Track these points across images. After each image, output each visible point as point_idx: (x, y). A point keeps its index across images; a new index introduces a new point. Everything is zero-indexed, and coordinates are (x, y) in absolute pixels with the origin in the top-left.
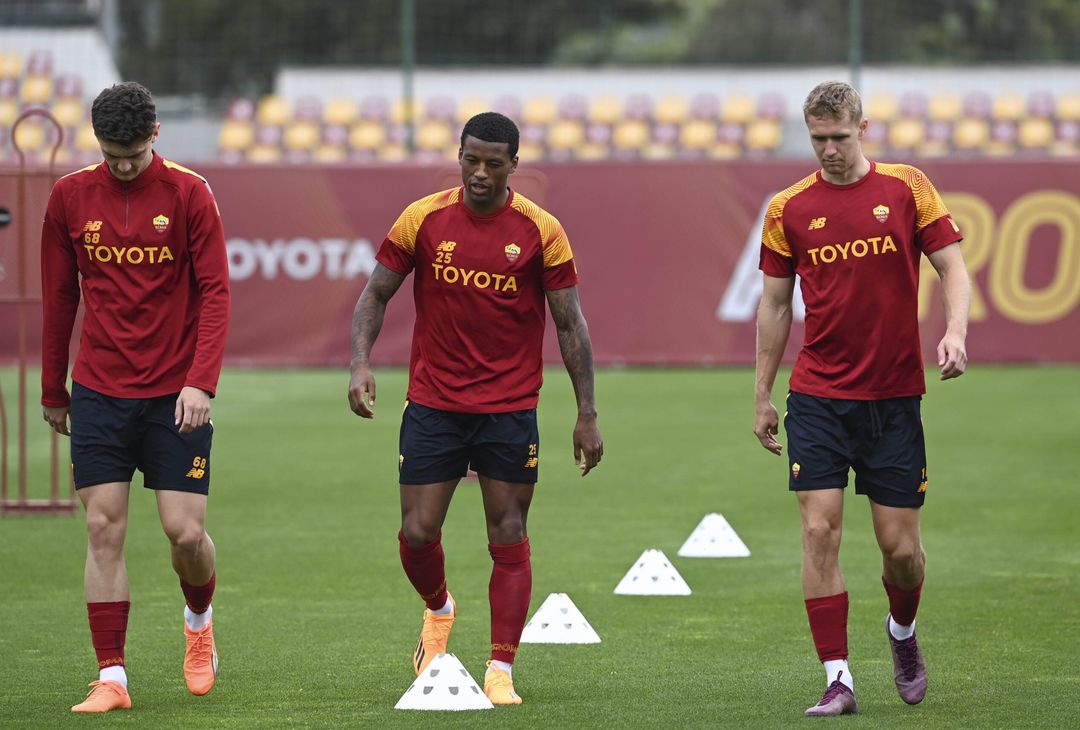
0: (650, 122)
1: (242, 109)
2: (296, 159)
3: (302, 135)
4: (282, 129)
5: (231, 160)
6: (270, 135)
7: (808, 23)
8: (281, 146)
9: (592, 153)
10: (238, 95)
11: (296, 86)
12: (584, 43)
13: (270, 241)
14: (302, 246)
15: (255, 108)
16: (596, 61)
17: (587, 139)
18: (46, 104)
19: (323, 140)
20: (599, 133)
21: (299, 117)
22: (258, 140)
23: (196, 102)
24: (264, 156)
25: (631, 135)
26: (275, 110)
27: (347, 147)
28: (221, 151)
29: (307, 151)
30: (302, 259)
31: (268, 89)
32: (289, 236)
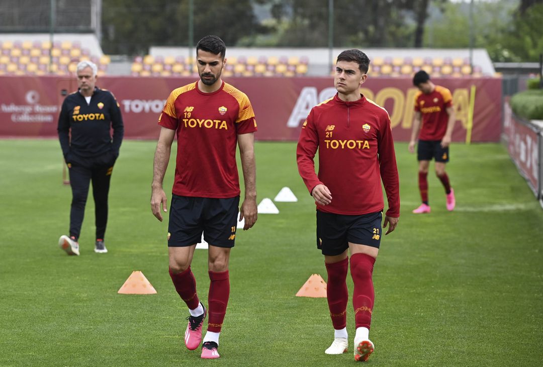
0: (266, 65)
1: (139, 59)
2: (156, 75)
3: (158, 68)
4: (151, 65)
5: (135, 75)
6: (147, 67)
7: (316, 35)
8: (151, 71)
9: (248, 74)
10: (137, 55)
11: (156, 52)
12: (246, 40)
13: (147, 100)
14: (157, 102)
15: (143, 59)
16: (249, 46)
17: (247, 70)
18: (78, 57)
19: (164, 69)
20: (250, 68)
21: (157, 62)
22: (144, 69)
23: (125, 57)
24: (145, 74)
25: (260, 69)
26: (149, 60)
27: (172, 72)
28: (132, 72)
29: (159, 73)
30: (157, 106)
31: (147, 53)
32: (153, 99)
